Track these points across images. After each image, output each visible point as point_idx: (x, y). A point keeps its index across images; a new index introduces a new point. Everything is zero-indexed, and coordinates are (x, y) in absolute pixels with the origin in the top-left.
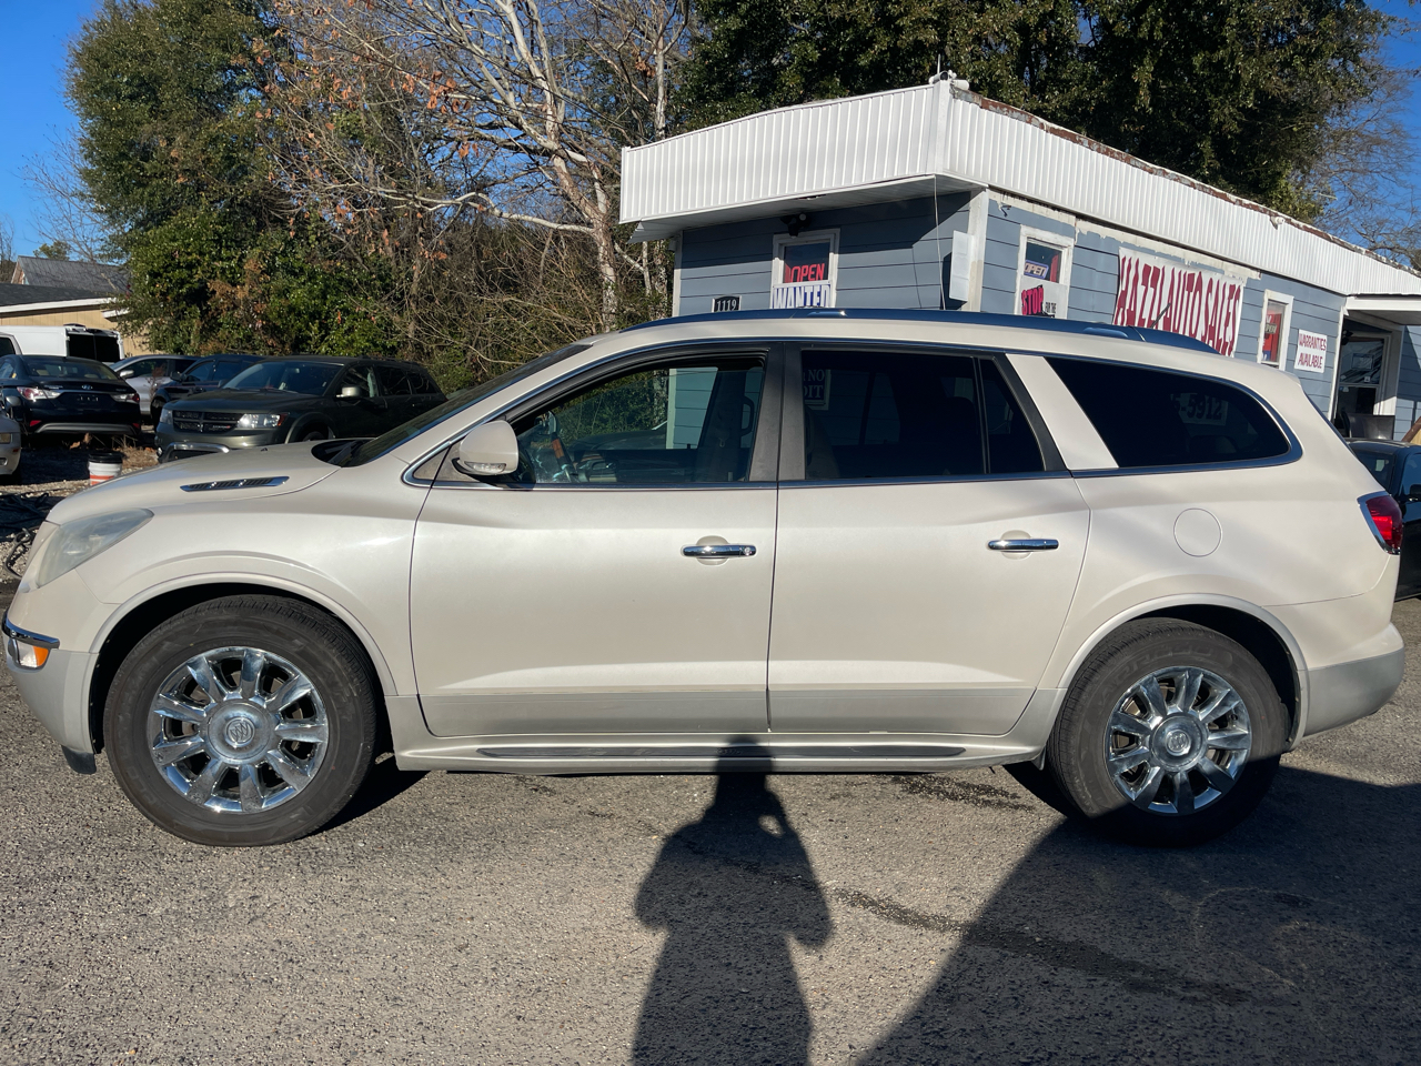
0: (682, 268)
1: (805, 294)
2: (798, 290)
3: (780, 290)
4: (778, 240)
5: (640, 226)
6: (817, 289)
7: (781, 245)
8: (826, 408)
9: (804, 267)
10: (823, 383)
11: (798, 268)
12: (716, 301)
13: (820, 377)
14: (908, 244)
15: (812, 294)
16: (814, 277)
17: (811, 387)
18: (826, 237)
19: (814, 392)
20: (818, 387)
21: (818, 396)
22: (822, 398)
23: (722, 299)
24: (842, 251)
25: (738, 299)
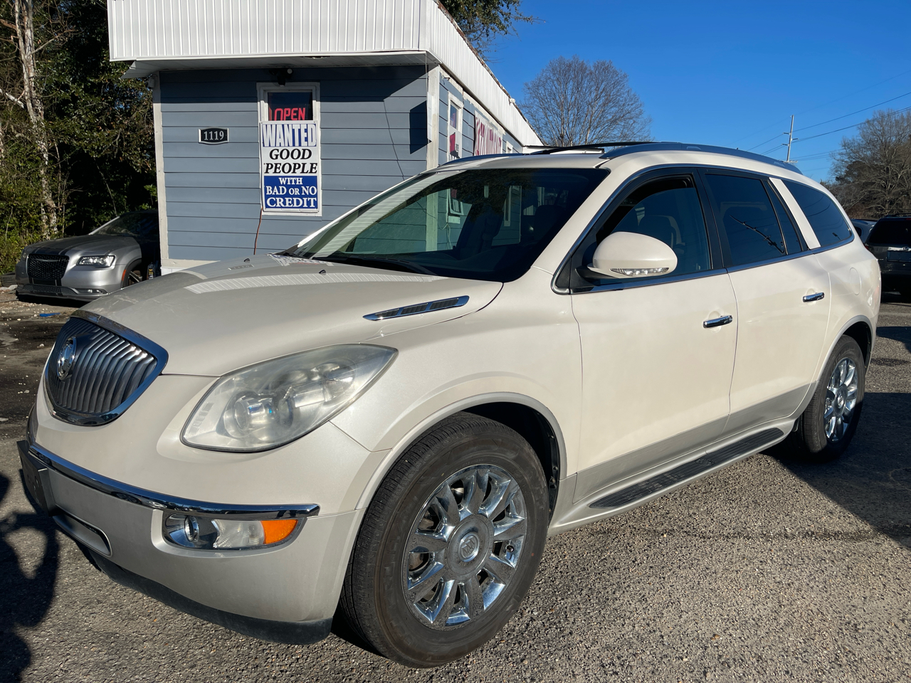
0: (161, 103)
1: (293, 130)
2: (286, 127)
3: (269, 127)
4: (261, 87)
5: (134, 65)
6: (303, 127)
7: (265, 91)
8: (320, 214)
9: (286, 109)
10: (316, 196)
11: (281, 110)
12: (202, 132)
13: (313, 192)
14: (380, 98)
15: (300, 130)
16: (296, 118)
17: (305, 199)
18: (310, 88)
19: (309, 203)
20: (312, 199)
21: (312, 205)
22: (316, 207)
23: (208, 130)
24: (322, 100)
25: (225, 132)
